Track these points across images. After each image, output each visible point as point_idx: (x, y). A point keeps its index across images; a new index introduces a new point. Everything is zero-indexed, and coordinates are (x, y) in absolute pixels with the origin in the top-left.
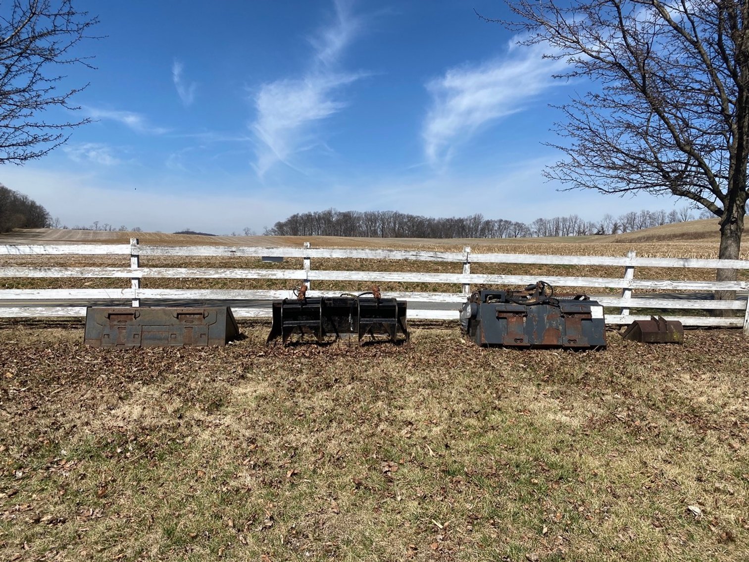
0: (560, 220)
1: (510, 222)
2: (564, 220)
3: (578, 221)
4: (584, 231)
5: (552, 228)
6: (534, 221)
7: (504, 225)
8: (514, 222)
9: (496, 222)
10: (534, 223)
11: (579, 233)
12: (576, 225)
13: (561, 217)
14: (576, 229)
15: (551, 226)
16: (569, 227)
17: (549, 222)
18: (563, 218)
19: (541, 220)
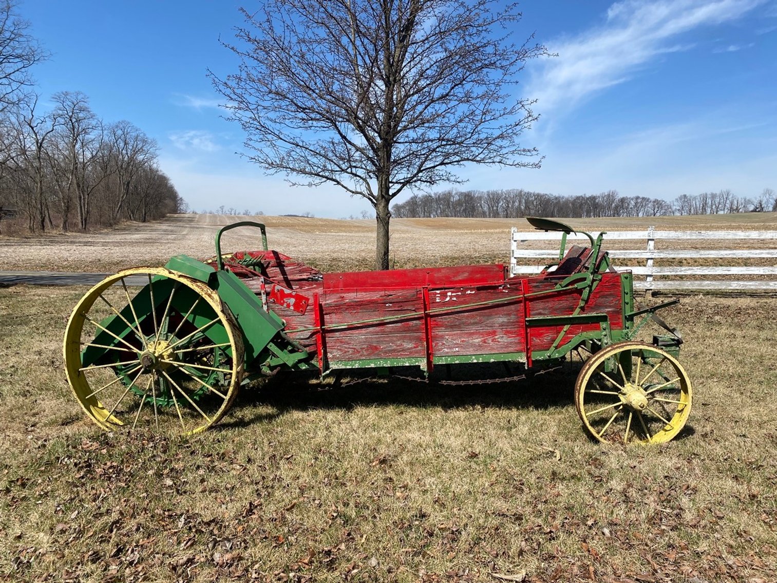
0: (709, 196)
1: (648, 199)
2: (713, 196)
3: (730, 197)
4: (737, 207)
5: (698, 206)
6: (677, 197)
7: (642, 202)
8: (652, 198)
9: (632, 199)
10: (677, 199)
11: (731, 209)
12: (728, 202)
13: (709, 193)
14: (728, 206)
15: (698, 203)
16: (719, 203)
17: (695, 198)
18: (712, 194)
19: (685, 196)
